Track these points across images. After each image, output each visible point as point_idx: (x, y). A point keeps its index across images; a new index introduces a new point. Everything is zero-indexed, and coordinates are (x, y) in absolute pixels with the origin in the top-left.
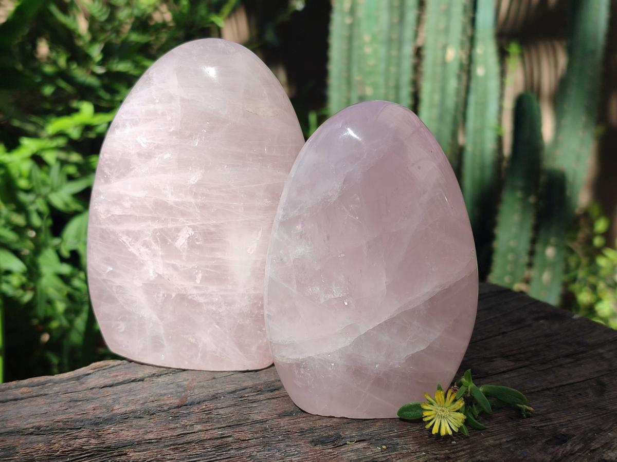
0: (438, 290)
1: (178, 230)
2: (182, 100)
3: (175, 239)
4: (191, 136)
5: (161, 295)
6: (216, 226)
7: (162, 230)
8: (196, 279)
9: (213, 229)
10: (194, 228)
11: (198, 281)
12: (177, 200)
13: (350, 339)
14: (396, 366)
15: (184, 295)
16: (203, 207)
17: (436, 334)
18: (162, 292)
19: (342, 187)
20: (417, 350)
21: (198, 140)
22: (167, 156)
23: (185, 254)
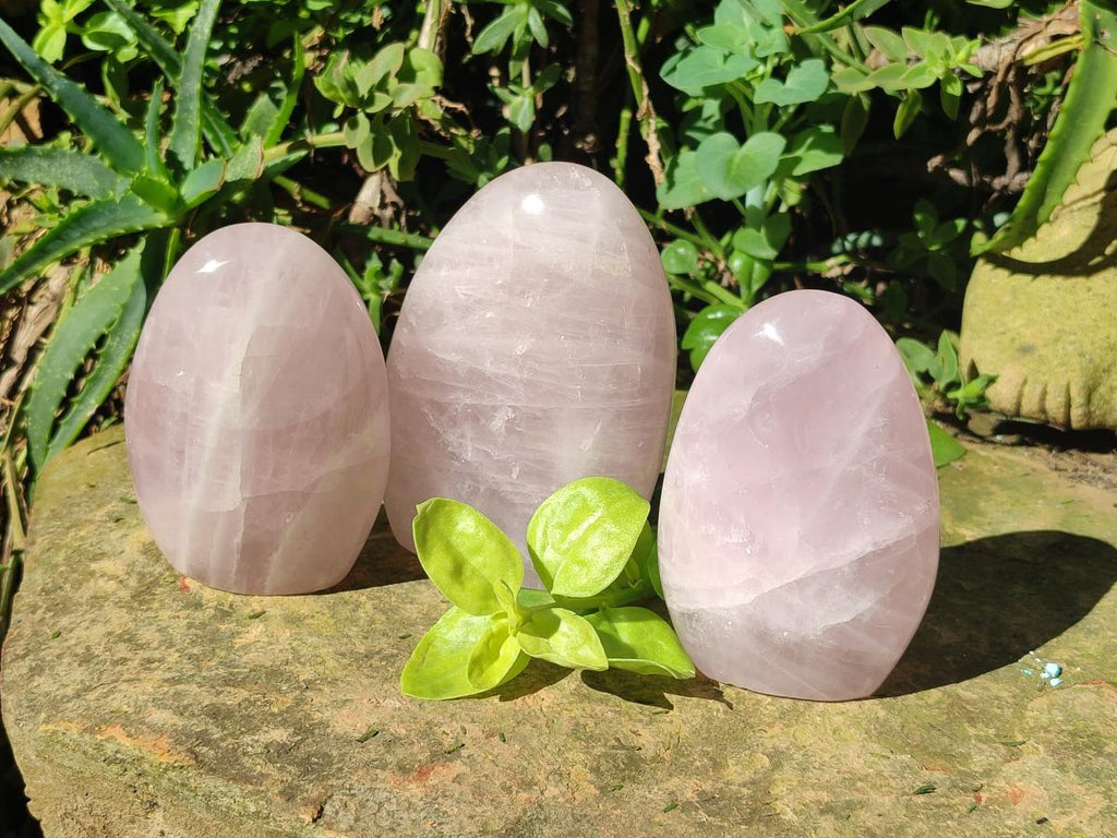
0: (870, 549)
1: (495, 409)
2: (517, 246)
3: (490, 418)
4: (523, 293)
5: (466, 486)
6: (545, 411)
7: (474, 406)
8: (511, 473)
9: (539, 414)
10: (515, 408)
11: (514, 476)
12: (497, 371)
13: (752, 596)
14: (811, 637)
15: (495, 490)
16: (529, 384)
17: (865, 603)
18: (469, 482)
19: (752, 405)
20: (840, 621)
21: (531, 300)
22: (489, 315)
23: (500, 440)
